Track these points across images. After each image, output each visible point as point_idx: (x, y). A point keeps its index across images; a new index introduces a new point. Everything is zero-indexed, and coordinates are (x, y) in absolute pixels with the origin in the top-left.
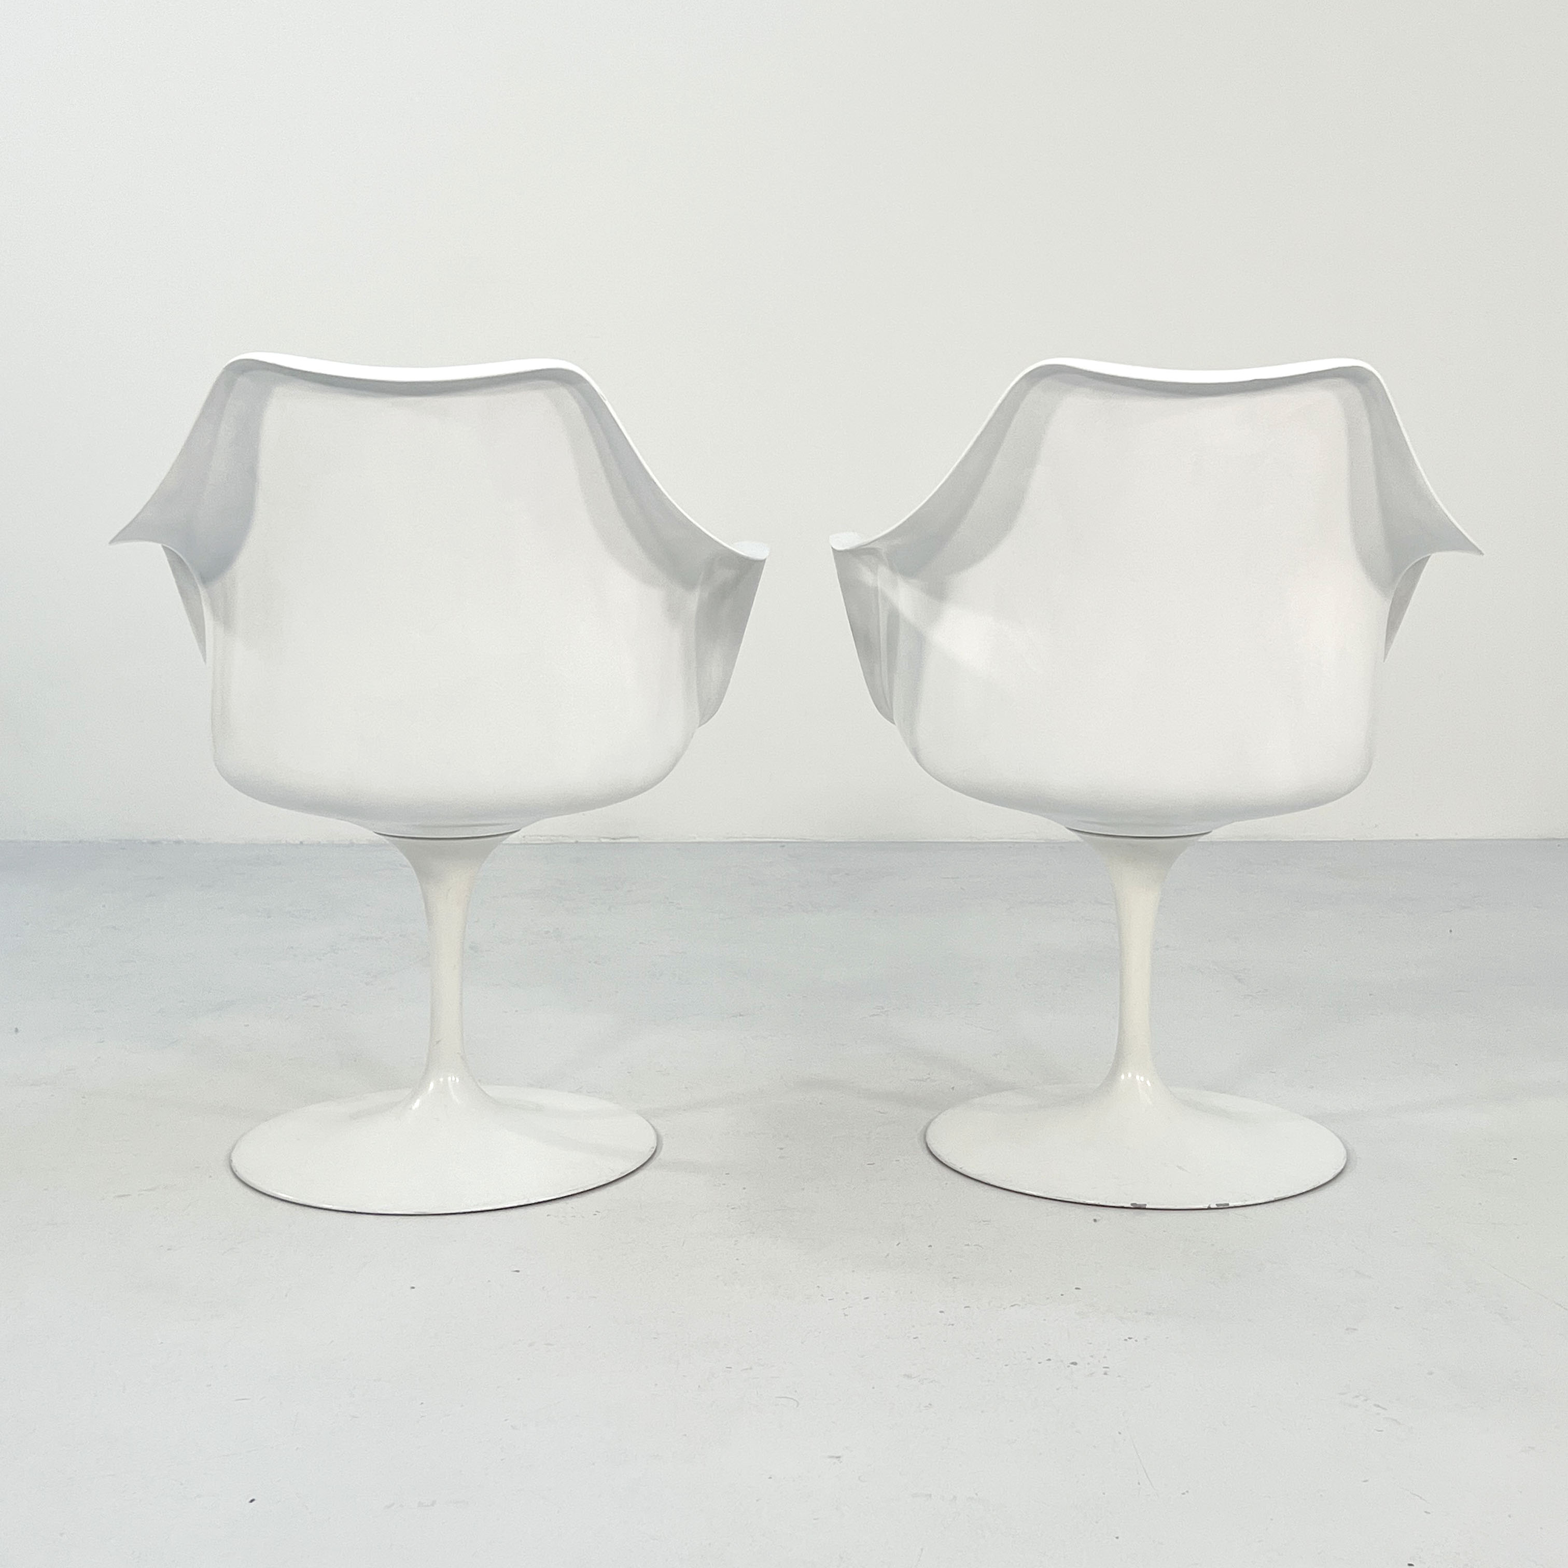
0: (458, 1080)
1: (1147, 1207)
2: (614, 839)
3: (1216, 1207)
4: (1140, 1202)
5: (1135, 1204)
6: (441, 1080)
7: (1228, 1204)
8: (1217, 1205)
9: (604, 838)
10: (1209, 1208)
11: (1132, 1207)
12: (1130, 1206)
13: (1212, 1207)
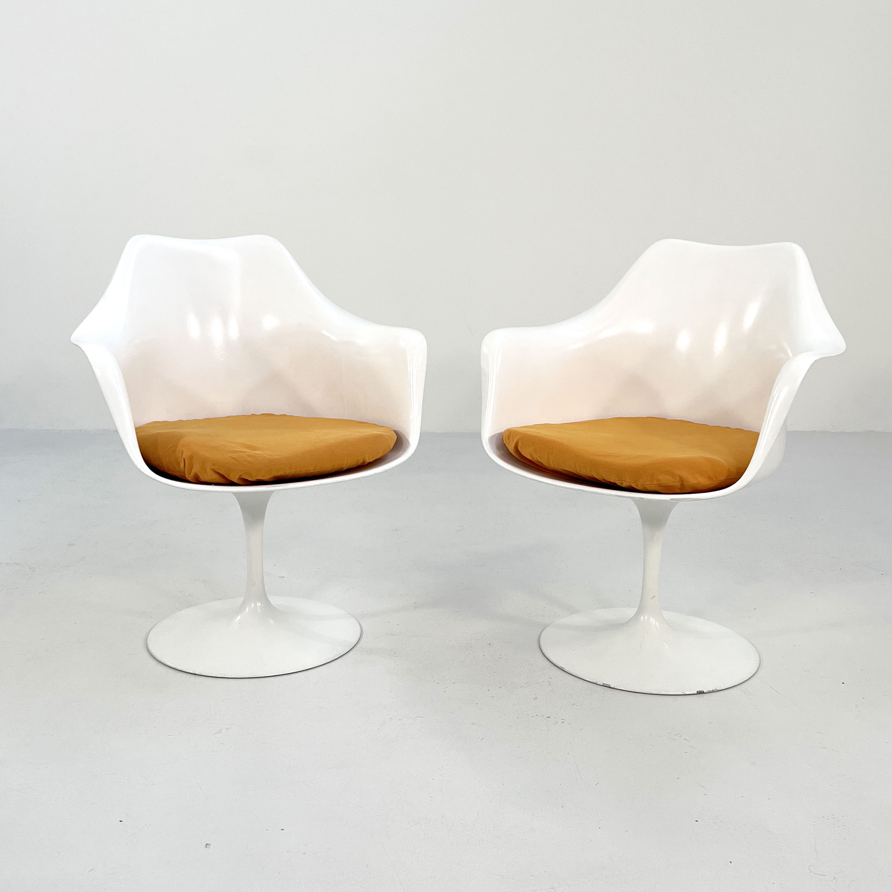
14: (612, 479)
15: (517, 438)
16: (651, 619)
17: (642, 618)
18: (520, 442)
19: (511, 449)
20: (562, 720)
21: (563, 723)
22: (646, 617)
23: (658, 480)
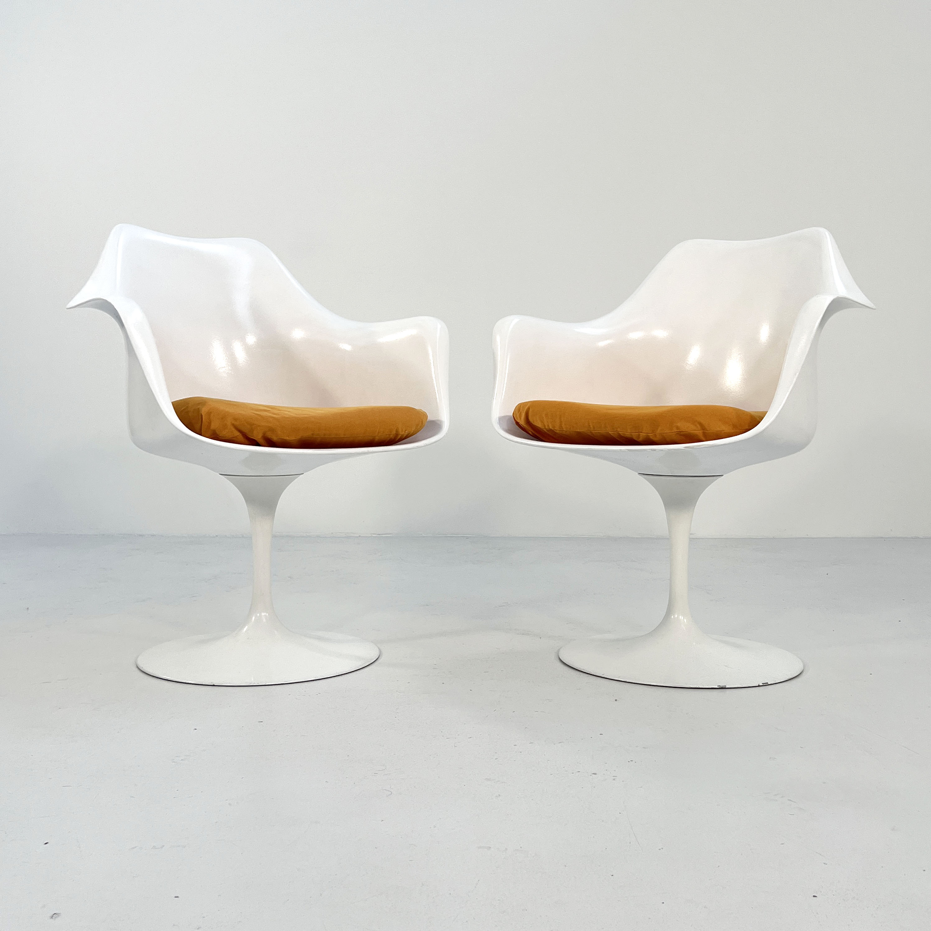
0: (267, 614)
1: (727, 687)
2: (379, 535)
3: (762, 685)
4: (722, 685)
5: (720, 686)
6: (258, 615)
7: (768, 683)
8: (762, 684)
9: (374, 534)
10: (759, 686)
11: (718, 687)
12: (716, 687)
13: (760, 685)
14: (628, 433)
15: (527, 407)
16: (680, 617)
17: (672, 617)
18: (531, 409)
19: (522, 422)
20: (613, 777)
21: (614, 780)
22: (676, 616)
23: (678, 428)
